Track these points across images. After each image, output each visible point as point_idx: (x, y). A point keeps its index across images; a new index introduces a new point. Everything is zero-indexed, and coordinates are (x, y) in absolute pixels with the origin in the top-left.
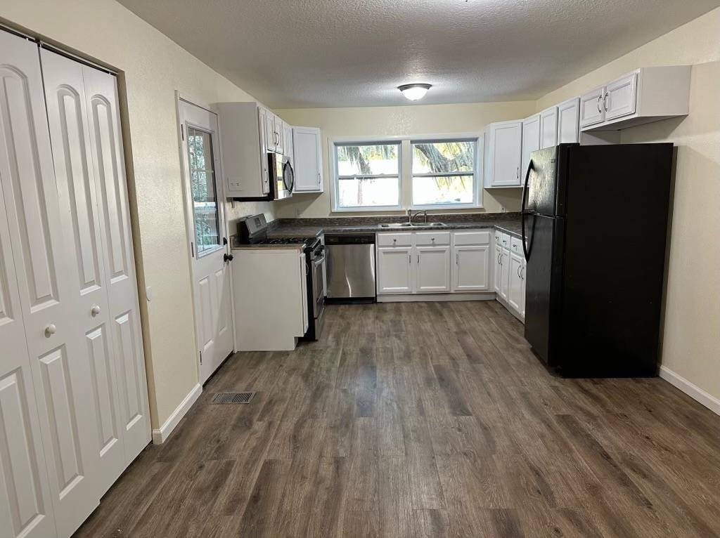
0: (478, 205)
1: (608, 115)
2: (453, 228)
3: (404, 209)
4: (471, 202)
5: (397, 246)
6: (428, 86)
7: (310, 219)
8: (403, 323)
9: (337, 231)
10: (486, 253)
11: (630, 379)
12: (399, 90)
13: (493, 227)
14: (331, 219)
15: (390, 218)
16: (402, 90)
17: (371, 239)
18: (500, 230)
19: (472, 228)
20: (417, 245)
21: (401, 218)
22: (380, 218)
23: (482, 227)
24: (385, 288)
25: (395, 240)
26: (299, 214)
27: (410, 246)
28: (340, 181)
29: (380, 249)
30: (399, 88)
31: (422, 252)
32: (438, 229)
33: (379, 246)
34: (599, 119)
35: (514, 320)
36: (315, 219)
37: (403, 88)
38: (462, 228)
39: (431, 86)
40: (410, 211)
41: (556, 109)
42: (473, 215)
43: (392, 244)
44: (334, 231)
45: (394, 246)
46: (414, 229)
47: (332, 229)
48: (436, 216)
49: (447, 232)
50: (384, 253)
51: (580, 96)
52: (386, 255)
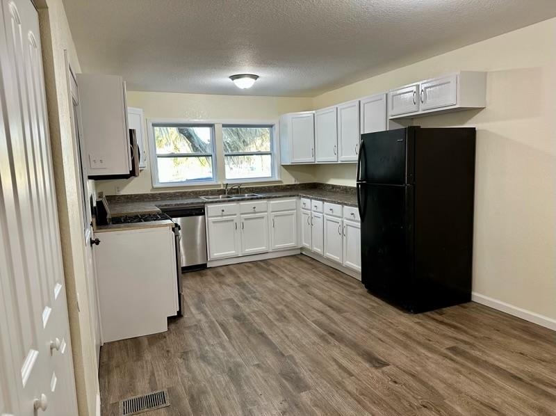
0: (277, 178)
1: (422, 106)
2: (269, 198)
3: (219, 183)
4: (270, 176)
5: (225, 216)
6: (255, 77)
7: (131, 195)
8: (247, 284)
9: (169, 205)
10: (294, 217)
11: (457, 306)
12: (230, 80)
13: (298, 195)
14: (153, 195)
15: (208, 191)
16: (233, 80)
17: (200, 211)
18: (304, 197)
19: (283, 197)
20: (242, 214)
21: (218, 191)
22: (200, 191)
23: (290, 196)
24: (215, 254)
25: (223, 211)
26: (119, 191)
27: (235, 215)
28: (159, 159)
29: (209, 219)
30: (230, 77)
31: (245, 219)
32: (252, 199)
33: (210, 217)
34: (414, 109)
35: (332, 269)
36: (136, 195)
37: (233, 77)
38: (276, 197)
39: (258, 77)
40: (227, 184)
41: (358, 103)
42: (275, 187)
43: (220, 214)
44: (166, 205)
45: (222, 216)
46: (239, 200)
47: (164, 204)
48: (246, 188)
49: (264, 201)
50: (214, 222)
51: (388, 92)
52: (215, 224)
